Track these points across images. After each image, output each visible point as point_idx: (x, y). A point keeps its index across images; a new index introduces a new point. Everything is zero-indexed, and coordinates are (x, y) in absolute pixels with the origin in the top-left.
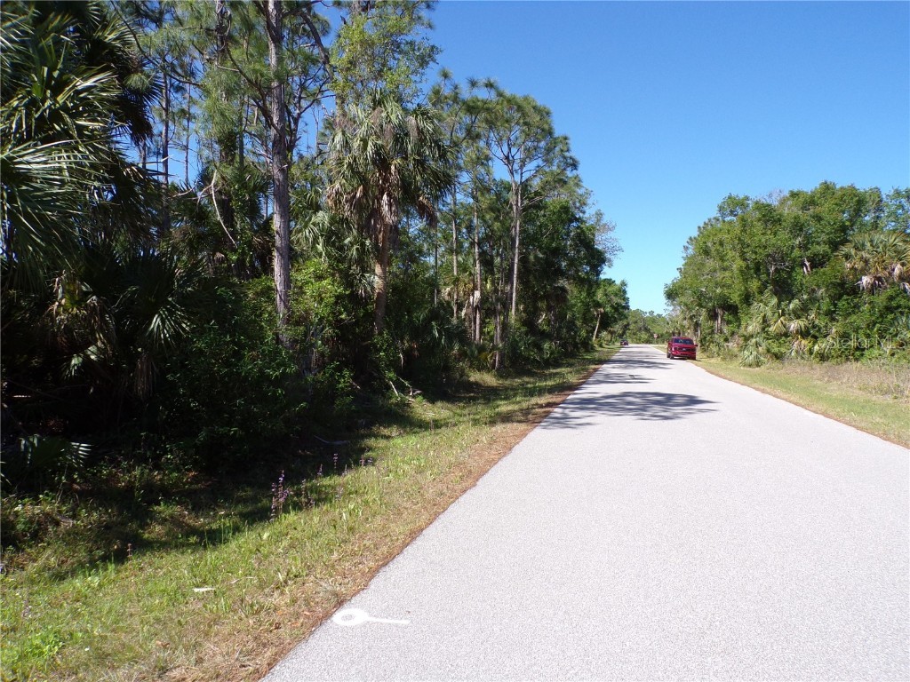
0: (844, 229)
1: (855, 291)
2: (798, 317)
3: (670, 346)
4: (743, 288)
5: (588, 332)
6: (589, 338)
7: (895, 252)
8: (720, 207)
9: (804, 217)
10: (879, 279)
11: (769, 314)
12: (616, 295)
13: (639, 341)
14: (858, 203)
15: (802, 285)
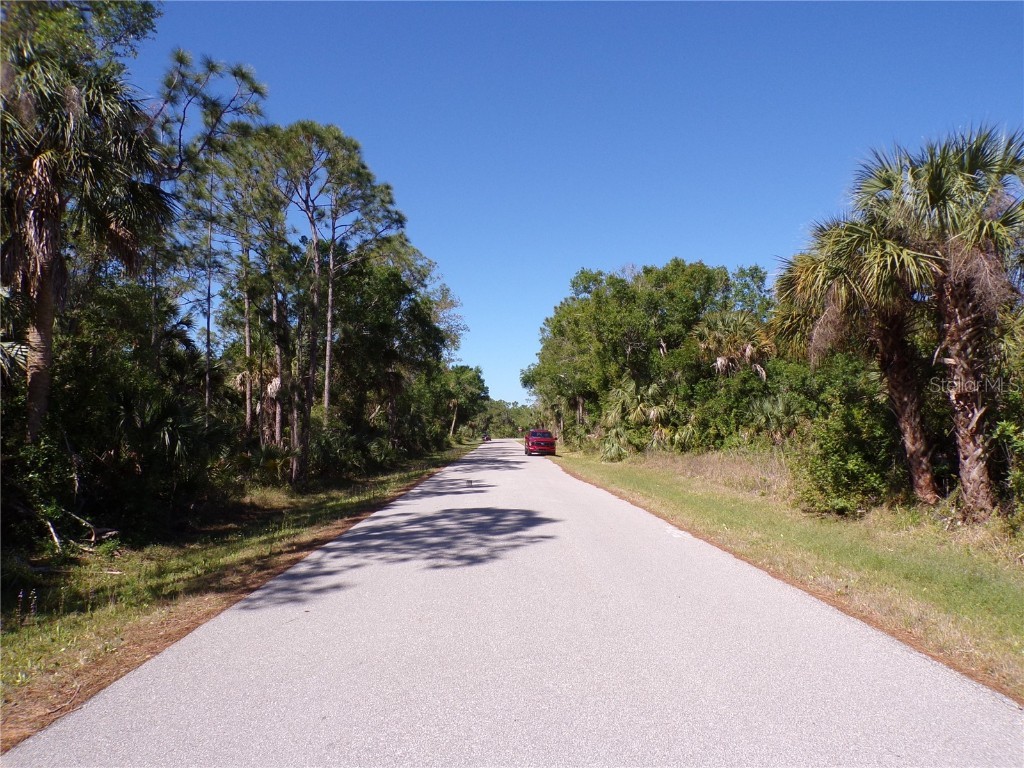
0: (696, 308)
1: (710, 373)
2: (658, 404)
3: (528, 440)
4: (601, 373)
5: (443, 427)
6: (444, 434)
7: (745, 331)
8: (574, 283)
9: (658, 294)
10: (732, 360)
11: (628, 400)
12: (470, 383)
13: (503, 435)
14: (707, 281)
15: (659, 368)
